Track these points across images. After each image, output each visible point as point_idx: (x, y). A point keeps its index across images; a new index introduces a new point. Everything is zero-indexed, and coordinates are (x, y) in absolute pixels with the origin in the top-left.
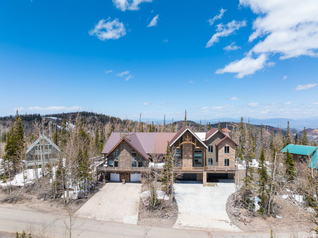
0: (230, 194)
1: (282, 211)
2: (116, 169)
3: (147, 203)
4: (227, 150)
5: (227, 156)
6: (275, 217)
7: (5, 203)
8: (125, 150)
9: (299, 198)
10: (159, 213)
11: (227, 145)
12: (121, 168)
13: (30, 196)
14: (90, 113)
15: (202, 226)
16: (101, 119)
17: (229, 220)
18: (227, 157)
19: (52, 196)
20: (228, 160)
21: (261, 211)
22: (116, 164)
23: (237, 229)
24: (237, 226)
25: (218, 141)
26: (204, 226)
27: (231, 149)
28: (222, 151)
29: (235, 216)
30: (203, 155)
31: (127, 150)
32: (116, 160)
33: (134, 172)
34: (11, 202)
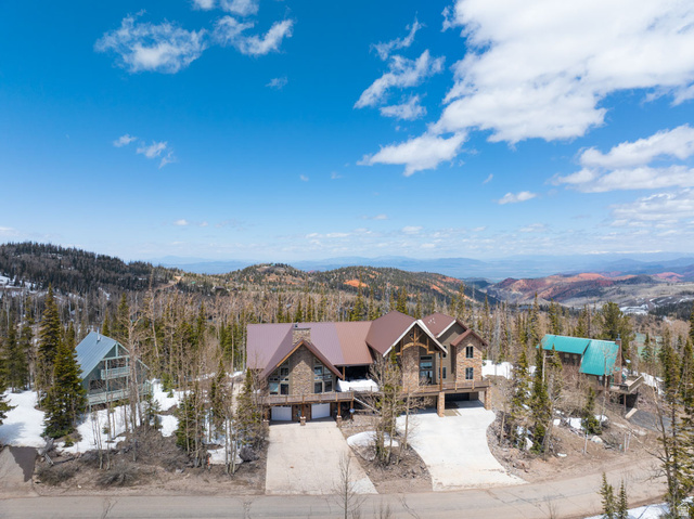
0: (487, 427)
1: (564, 446)
2: (282, 399)
3: (371, 456)
4: (470, 352)
5: (469, 363)
6: (556, 456)
7: (110, 487)
8: (303, 363)
9: (576, 423)
10: (397, 470)
11: (470, 345)
12: (295, 396)
13: (147, 468)
14: (42, 246)
15: (473, 483)
16: (74, 261)
17: (502, 468)
18: (470, 365)
19: (191, 464)
20: (472, 369)
21: (535, 448)
22: (284, 389)
23: (519, 481)
24: (518, 475)
25: (455, 339)
26: (475, 481)
27: (475, 351)
28: (461, 356)
29: (507, 460)
30: (434, 363)
31: (307, 363)
32: (283, 382)
33: (317, 402)
34: (121, 485)
